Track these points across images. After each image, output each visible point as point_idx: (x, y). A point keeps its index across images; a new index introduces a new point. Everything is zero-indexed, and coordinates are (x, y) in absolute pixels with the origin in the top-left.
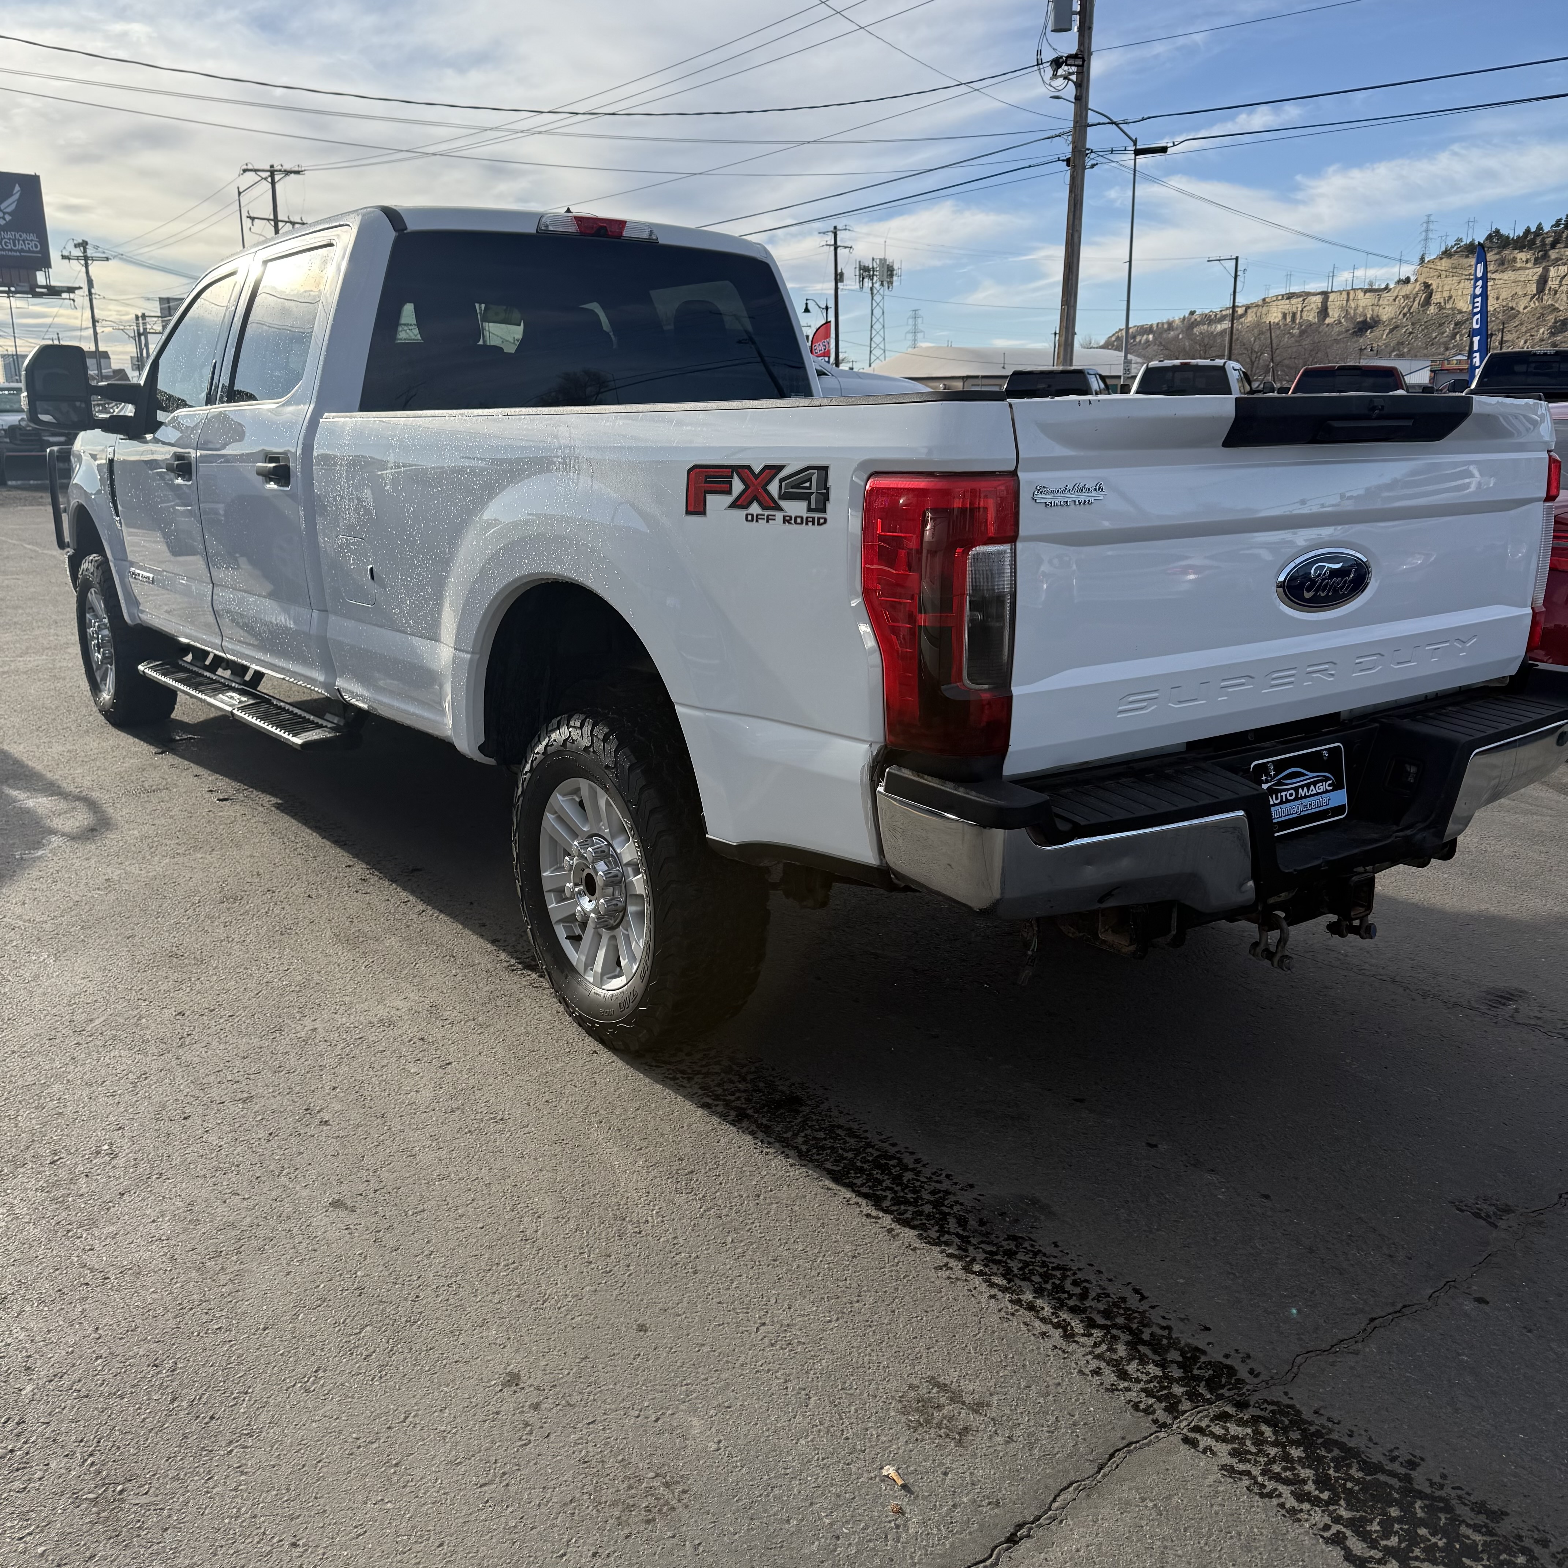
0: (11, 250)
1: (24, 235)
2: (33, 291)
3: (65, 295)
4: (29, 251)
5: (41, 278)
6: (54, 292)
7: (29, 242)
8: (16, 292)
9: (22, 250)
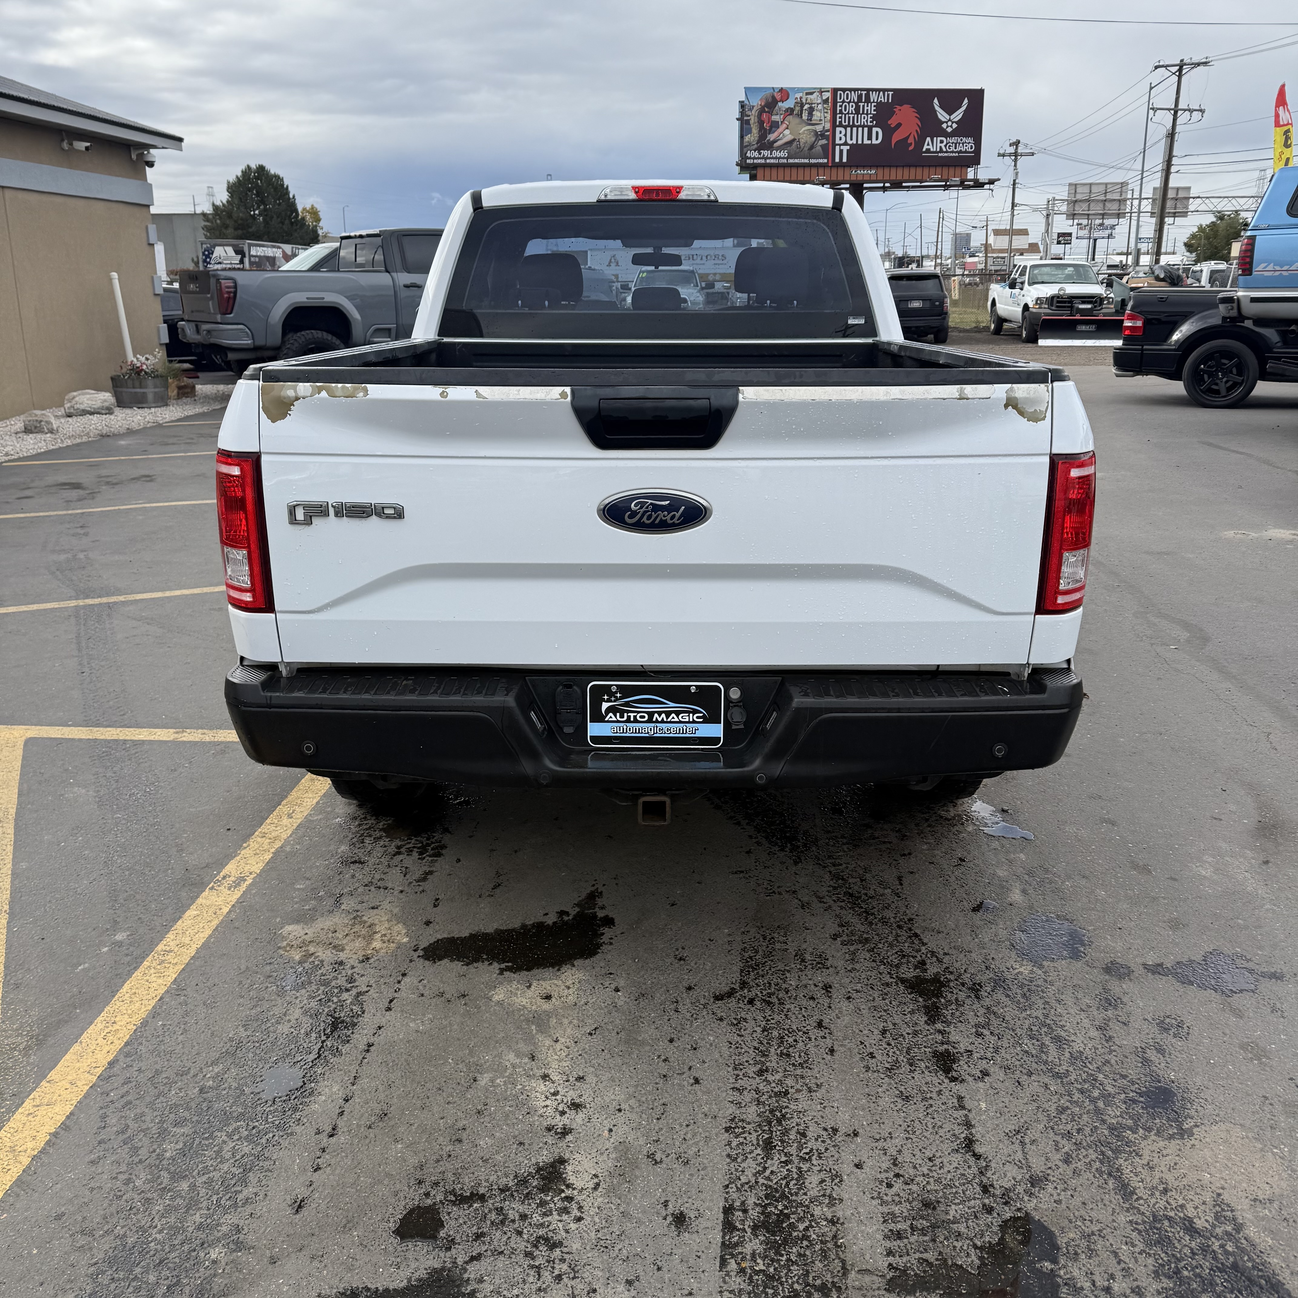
0: (952, 152)
1: (964, 139)
2: (963, 185)
3: (987, 186)
4: (966, 152)
5: (970, 174)
6: (978, 185)
7: (967, 145)
8: (951, 186)
9: (961, 152)
